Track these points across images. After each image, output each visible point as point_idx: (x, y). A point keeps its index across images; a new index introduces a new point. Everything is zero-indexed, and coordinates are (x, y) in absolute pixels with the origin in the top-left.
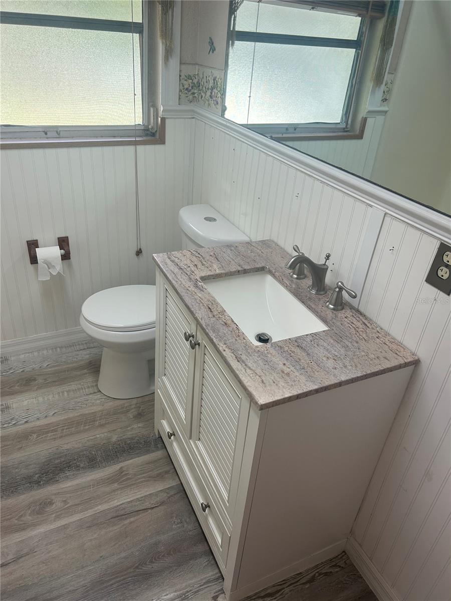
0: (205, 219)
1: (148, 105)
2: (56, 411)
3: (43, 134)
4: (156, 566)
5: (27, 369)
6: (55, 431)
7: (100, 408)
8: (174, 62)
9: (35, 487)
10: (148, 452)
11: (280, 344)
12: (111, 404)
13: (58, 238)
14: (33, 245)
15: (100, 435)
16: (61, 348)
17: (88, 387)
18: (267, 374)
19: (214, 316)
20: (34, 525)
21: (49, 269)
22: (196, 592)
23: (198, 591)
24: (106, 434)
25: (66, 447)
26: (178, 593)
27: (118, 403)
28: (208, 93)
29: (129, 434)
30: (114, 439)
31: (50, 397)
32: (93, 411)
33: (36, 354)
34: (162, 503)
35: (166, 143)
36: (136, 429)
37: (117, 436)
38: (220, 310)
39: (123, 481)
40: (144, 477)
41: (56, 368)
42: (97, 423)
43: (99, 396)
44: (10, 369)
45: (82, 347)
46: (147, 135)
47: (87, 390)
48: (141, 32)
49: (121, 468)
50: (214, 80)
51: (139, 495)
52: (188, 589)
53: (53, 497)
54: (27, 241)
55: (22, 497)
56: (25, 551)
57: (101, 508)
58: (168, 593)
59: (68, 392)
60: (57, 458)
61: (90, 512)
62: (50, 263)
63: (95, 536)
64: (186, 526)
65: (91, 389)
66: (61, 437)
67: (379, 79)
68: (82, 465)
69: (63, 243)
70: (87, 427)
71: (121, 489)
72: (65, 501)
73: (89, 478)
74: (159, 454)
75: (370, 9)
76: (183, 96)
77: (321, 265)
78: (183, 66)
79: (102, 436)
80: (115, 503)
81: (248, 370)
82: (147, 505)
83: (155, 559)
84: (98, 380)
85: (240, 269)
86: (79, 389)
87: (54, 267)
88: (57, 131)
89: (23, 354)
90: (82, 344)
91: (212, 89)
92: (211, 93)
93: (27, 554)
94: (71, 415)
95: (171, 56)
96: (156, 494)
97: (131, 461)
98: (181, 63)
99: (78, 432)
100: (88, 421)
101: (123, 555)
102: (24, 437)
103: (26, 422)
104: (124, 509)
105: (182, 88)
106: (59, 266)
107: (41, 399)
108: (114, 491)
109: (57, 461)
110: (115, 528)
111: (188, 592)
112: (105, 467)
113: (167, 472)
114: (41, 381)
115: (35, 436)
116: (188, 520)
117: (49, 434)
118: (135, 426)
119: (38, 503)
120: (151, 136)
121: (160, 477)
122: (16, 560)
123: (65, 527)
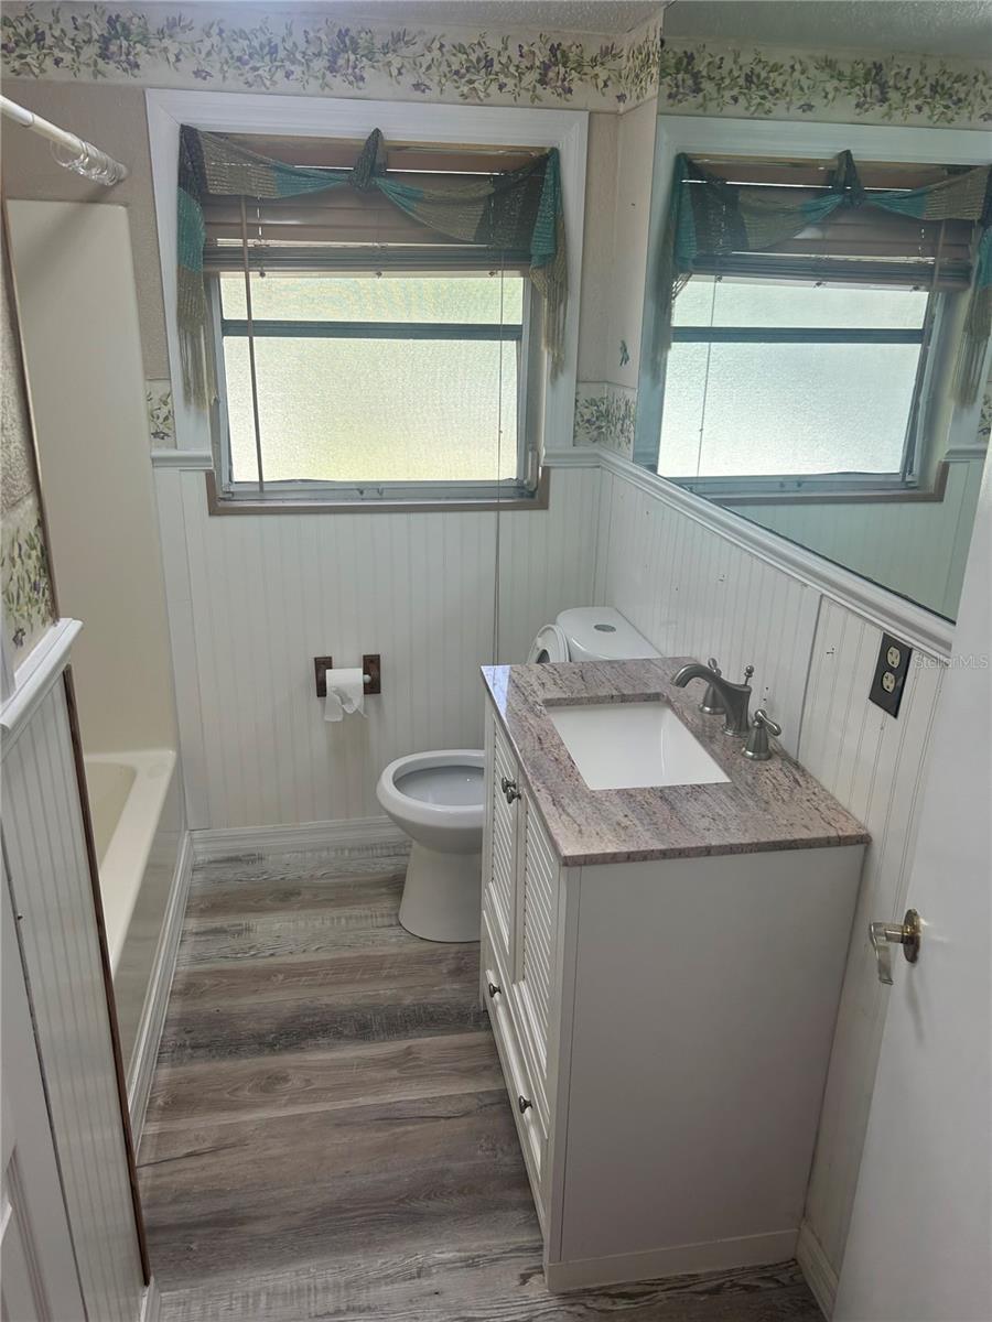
0: (596, 627)
1: (526, 448)
2: (322, 945)
3: (358, 493)
4: (434, 1205)
5: (290, 876)
6: (315, 974)
7: (394, 950)
8: (567, 381)
9: (266, 1052)
10: (460, 1030)
11: (632, 792)
12: (413, 948)
13: (364, 657)
14: (323, 664)
15: (385, 991)
16: (351, 850)
17: (382, 916)
18: (592, 824)
19: (542, 749)
20: (254, 1106)
21: (343, 703)
22: (493, 1260)
23: (497, 1260)
24: (394, 991)
25: (326, 1000)
26: (463, 1254)
27: (425, 946)
28: (619, 426)
29: (434, 998)
30: (408, 1001)
31: (317, 923)
32: (380, 954)
33: (309, 855)
34: (467, 1114)
35: (550, 507)
36: (448, 991)
37: (412, 997)
38: (554, 742)
39: (409, 1068)
40: (445, 1068)
41: (337, 880)
42: (384, 973)
43: (397, 931)
44: (263, 873)
45: (385, 852)
46: (522, 495)
47: (379, 919)
48: (519, 339)
49: (409, 1047)
50: (626, 405)
51: (428, 1094)
52: (481, 1253)
53: (290, 1071)
54: (316, 659)
55: (244, 1062)
56: (232, 1140)
57: (362, 1101)
58: (444, 1249)
59: (349, 918)
60: (309, 1016)
61: (344, 1104)
62: (346, 695)
63: (345, 1140)
64: (500, 1155)
65: (385, 919)
66: (320, 985)
67: (967, 394)
68: (346, 1032)
69: (371, 664)
70: (366, 977)
71: (402, 1079)
72: (308, 1081)
73: (353, 1054)
74: (479, 1037)
75: (936, 277)
76: (581, 432)
77: (740, 686)
78: (580, 385)
79: (389, 992)
80: (389, 1098)
81: (564, 817)
82: (441, 1110)
83: (435, 1195)
84: (399, 907)
85: (615, 693)
86: (366, 917)
87: (350, 700)
88: (379, 489)
89: (289, 853)
90: (388, 848)
91: (624, 418)
92: (623, 425)
93: (233, 1145)
94: (346, 955)
95: (562, 371)
96: (460, 1098)
97: (428, 1039)
98: (577, 381)
99: (351, 982)
100: (371, 968)
101: (383, 1176)
102: (264, 976)
103: (272, 955)
104: (399, 1110)
105: (579, 419)
106: (358, 699)
107: (301, 924)
108: (391, 1080)
109: (307, 1020)
110: (380, 1135)
111: (479, 1256)
112: (384, 1041)
113: (486, 1068)
114: (307, 897)
115: (281, 977)
116: (505, 1148)
117: (304, 979)
118: (447, 987)
119: (266, 1076)
120: (527, 497)
121: (472, 1073)
122: (214, 1151)
123: (300, 1118)
